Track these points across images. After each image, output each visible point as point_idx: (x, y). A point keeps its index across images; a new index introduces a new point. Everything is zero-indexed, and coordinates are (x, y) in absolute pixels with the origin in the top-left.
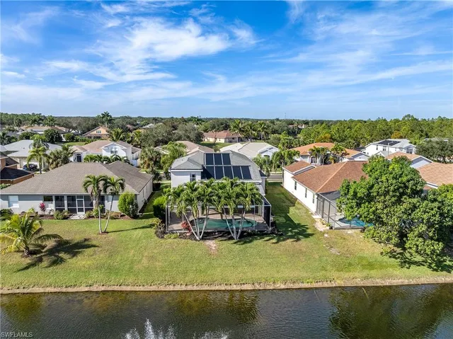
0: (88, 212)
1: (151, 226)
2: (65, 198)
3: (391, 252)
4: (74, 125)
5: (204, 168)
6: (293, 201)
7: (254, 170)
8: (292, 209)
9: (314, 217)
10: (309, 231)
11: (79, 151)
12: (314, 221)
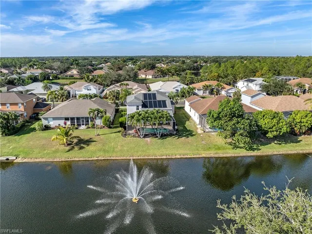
0: (87, 126)
1: (119, 132)
2: (76, 119)
3: (230, 143)
4: (56, 68)
5: (143, 102)
6: (188, 118)
7: (168, 102)
8: (187, 122)
9: (198, 126)
10: (194, 133)
11: (69, 89)
12: (197, 129)
